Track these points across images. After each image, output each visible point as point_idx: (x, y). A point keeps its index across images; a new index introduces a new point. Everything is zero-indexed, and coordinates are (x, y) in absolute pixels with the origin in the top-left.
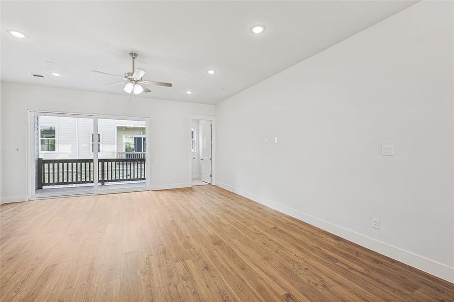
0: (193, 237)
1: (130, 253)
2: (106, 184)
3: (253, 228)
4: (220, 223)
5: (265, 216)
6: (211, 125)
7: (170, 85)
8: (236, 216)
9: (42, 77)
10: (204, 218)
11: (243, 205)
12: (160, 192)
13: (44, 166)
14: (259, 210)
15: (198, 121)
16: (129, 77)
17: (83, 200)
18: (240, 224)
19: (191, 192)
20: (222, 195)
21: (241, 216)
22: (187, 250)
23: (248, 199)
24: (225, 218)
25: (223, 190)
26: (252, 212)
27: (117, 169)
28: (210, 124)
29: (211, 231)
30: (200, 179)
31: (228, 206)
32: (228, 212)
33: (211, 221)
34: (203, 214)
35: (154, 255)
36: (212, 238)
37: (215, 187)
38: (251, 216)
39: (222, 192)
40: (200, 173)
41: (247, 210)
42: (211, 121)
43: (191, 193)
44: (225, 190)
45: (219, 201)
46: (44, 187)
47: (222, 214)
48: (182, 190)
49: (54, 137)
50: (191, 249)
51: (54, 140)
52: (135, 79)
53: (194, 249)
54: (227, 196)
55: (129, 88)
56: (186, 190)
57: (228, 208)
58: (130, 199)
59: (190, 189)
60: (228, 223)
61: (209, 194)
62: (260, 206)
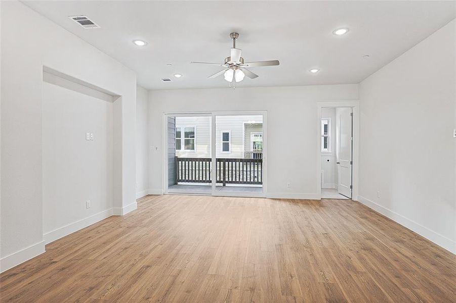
0: (299, 277)
1: (215, 275)
2: (227, 185)
3: (414, 292)
4: (350, 266)
5: (449, 275)
6: (352, 114)
7: (277, 63)
8: (382, 260)
9: (169, 80)
10: (325, 251)
11: (402, 242)
12: (277, 202)
13: (179, 164)
14: (437, 260)
15: (335, 109)
16: (229, 62)
17: (201, 199)
18: (389, 279)
19: (318, 207)
20: (366, 218)
21: (394, 263)
22: (284, 297)
23: (415, 235)
24: (361, 259)
25: (370, 210)
26: (419, 259)
27: (245, 169)
28: (350, 112)
29: (331, 276)
30: (336, 190)
31: (372, 239)
32: (369, 250)
33: (335, 259)
34: (326, 243)
35: (239, 288)
36: (327, 289)
37: (357, 205)
38: (414, 267)
39: (367, 213)
40: (336, 181)
41: (409, 253)
42: (352, 108)
43: (316, 209)
44: (374, 212)
45: (358, 227)
46: (179, 183)
47: (357, 249)
48: (306, 202)
49: (194, 137)
50: (290, 298)
51: (193, 140)
52: (235, 64)
53: (295, 298)
54: (374, 223)
55: (229, 75)
56: (312, 204)
57: (370, 244)
58: (242, 206)
59: (318, 204)
60: (364, 270)
61: (345, 214)
62: (439, 253)
